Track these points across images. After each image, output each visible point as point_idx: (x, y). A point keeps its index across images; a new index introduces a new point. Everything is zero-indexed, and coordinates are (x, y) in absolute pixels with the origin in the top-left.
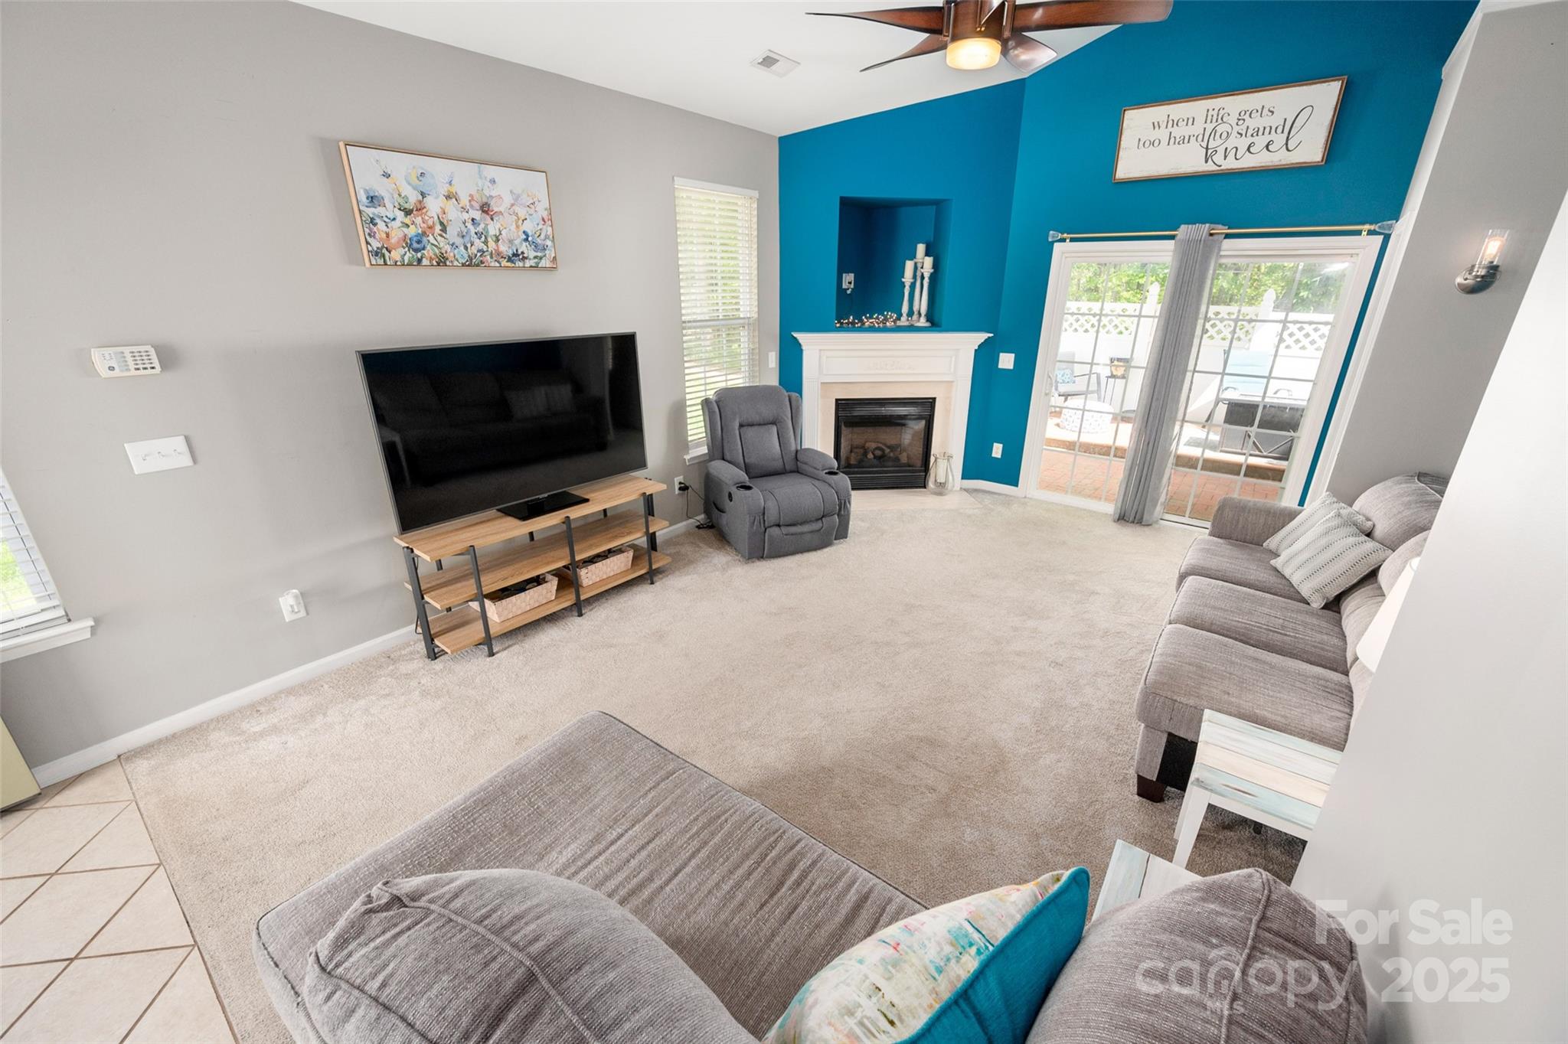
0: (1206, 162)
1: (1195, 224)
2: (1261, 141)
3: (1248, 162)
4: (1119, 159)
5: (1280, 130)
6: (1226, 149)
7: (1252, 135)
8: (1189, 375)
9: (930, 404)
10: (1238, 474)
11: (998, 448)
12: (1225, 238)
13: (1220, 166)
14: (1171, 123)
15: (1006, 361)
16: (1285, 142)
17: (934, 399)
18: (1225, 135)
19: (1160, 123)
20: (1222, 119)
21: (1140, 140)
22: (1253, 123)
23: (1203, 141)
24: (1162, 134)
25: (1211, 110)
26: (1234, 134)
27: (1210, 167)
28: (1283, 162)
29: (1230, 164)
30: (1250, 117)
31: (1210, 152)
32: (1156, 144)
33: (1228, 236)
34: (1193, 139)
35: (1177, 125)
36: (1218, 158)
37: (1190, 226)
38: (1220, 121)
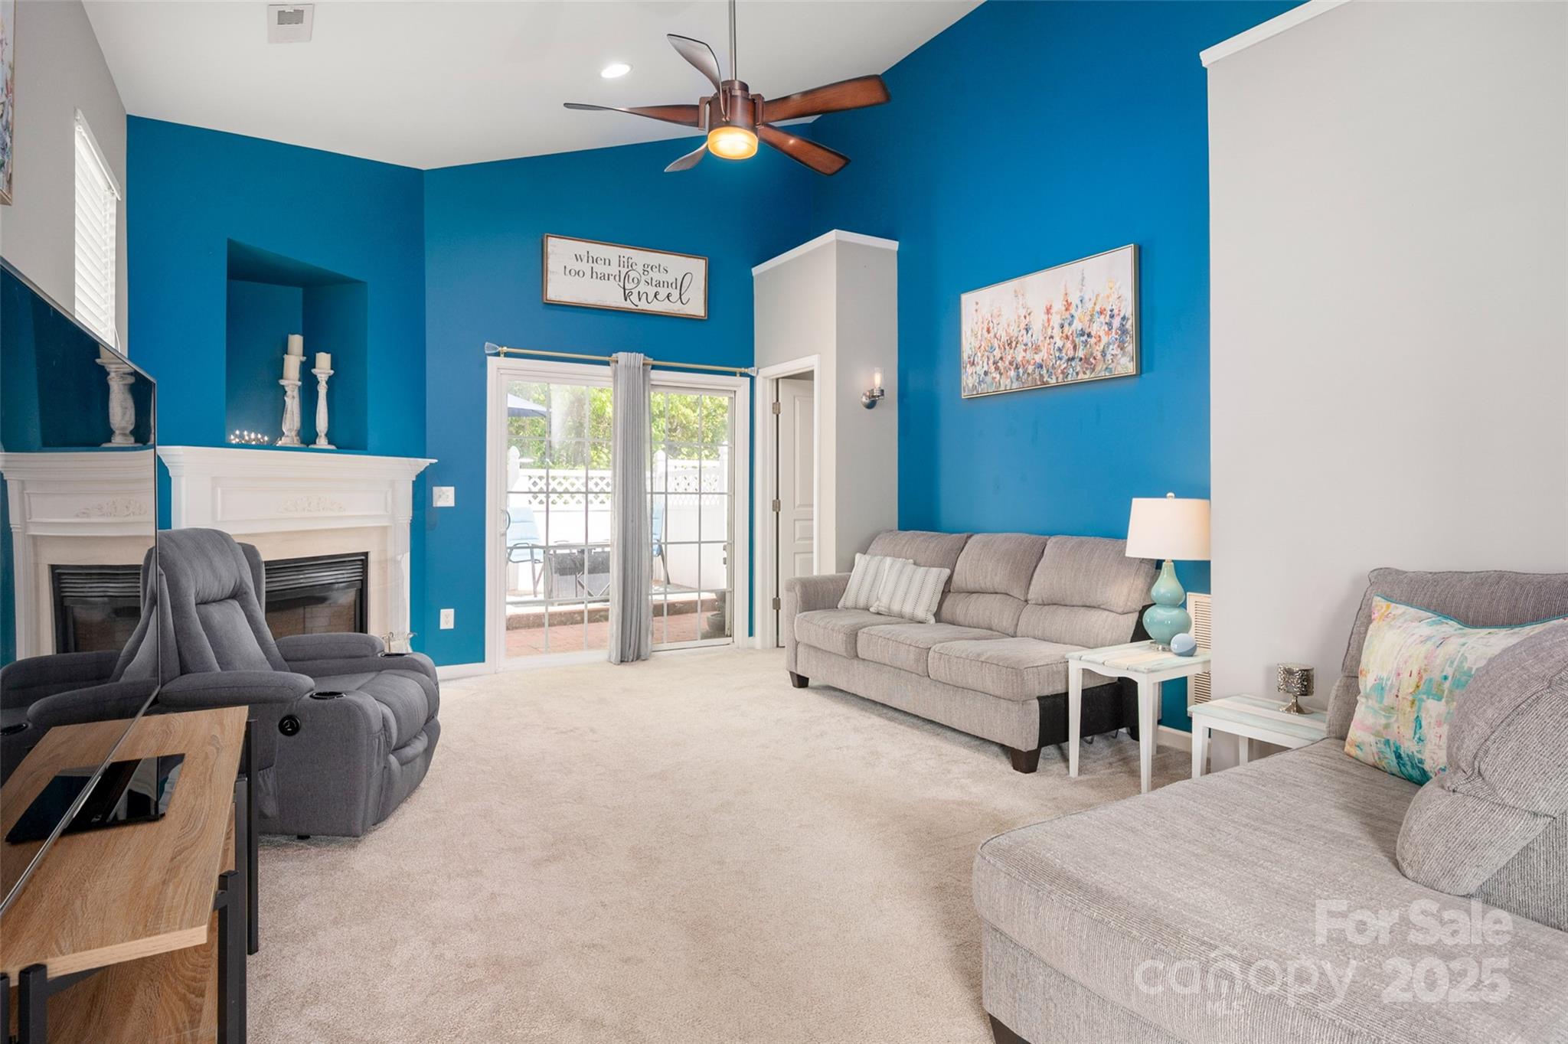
0: (626, 300)
1: (632, 352)
2: (663, 292)
3: (656, 307)
4: (548, 281)
5: (674, 285)
6: (639, 292)
7: (656, 285)
8: (649, 496)
9: (362, 561)
10: (662, 615)
11: (447, 617)
12: (652, 369)
13: (637, 306)
14: (590, 259)
15: (445, 497)
16: (679, 296)
17: (366, 554)
18: (636, 281)
19: (582, 257)
20: (632, 266)
21: (565, 267)
22: (656, 276)
23: (620, 281)
24: (585, 267)
25: (622, 257)
26: (643, 282)
27: (628, 305)
28: (681, 312)
29: (643, 306)
30: (652, 269)
31: (627, 292)
32: (581, 274)
33: (654, 367)
34: (611, 278)
35: (596, 261)
36: (634, 298)
37: (629, 354)
38: (630, 268)
